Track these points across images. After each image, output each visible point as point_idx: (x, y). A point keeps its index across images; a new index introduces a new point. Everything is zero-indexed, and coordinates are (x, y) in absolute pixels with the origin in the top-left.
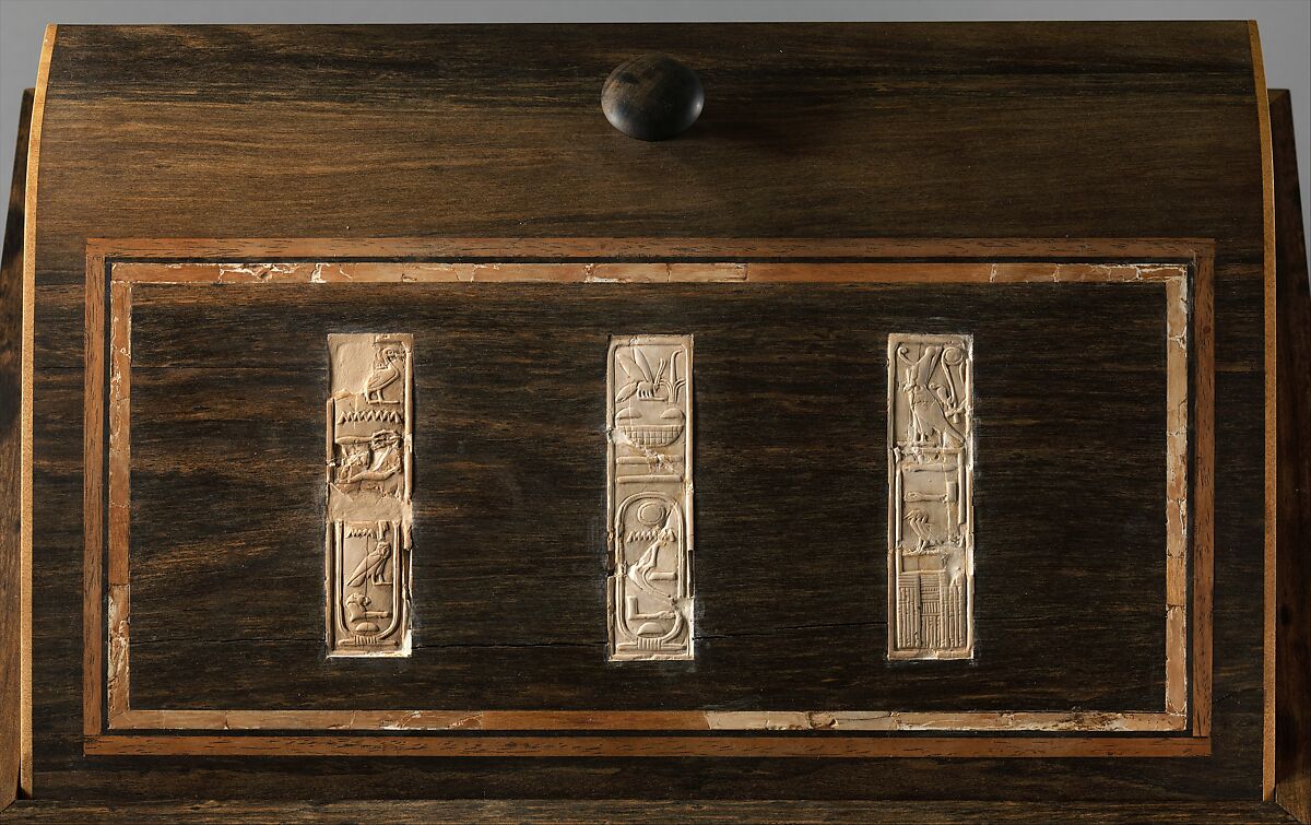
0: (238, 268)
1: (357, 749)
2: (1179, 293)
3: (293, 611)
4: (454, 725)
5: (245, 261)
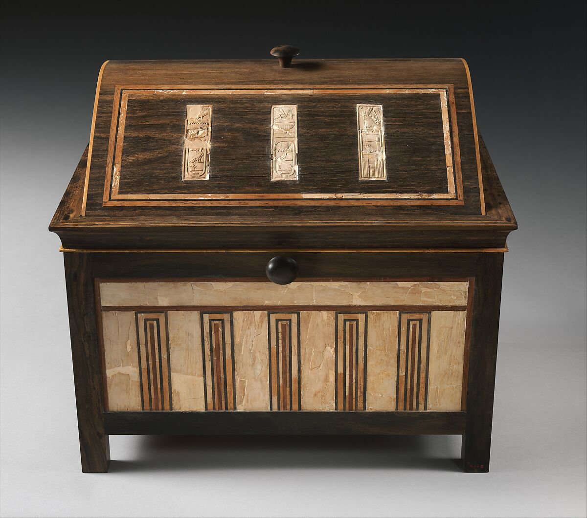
0: (161, 91)
1: (190, 204)
2: (444, 95)
3: (172, 169)
4: (222, 198)
5: (163, 90)
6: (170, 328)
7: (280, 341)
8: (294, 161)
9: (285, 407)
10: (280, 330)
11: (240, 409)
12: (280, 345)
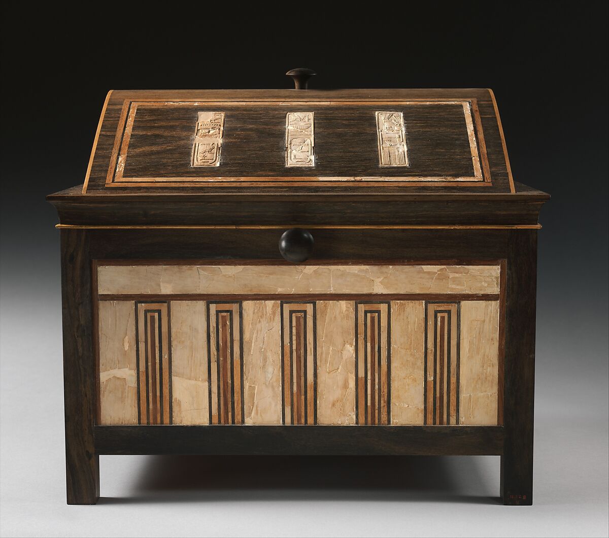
0: (171, 103)
1: (198, 185)
2: (467, 106)
3: (180, 158)
4: (233, 180)
5: (174, 102)
6: (172, 321)
7: (294, 338)
8: (310, 152)
9: (299, 420)
10: (294, 324)
11: (249, 422)
12: (294, 342)
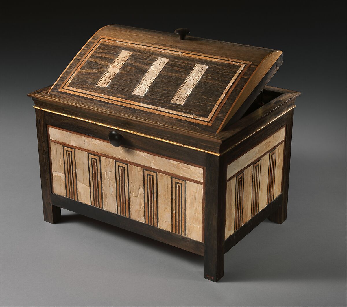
1: (92, 97)
2: (243, 67)
3: (95, 79)
4: (106, 97)
6: (76, 157)
7: (120, 178)
8: (148, 87)
9: (123, 214)
10: (120, 172)
11: (105, 209)
12: (120, 180)
